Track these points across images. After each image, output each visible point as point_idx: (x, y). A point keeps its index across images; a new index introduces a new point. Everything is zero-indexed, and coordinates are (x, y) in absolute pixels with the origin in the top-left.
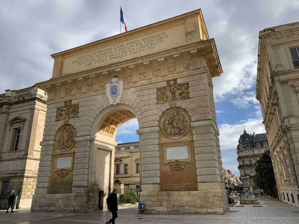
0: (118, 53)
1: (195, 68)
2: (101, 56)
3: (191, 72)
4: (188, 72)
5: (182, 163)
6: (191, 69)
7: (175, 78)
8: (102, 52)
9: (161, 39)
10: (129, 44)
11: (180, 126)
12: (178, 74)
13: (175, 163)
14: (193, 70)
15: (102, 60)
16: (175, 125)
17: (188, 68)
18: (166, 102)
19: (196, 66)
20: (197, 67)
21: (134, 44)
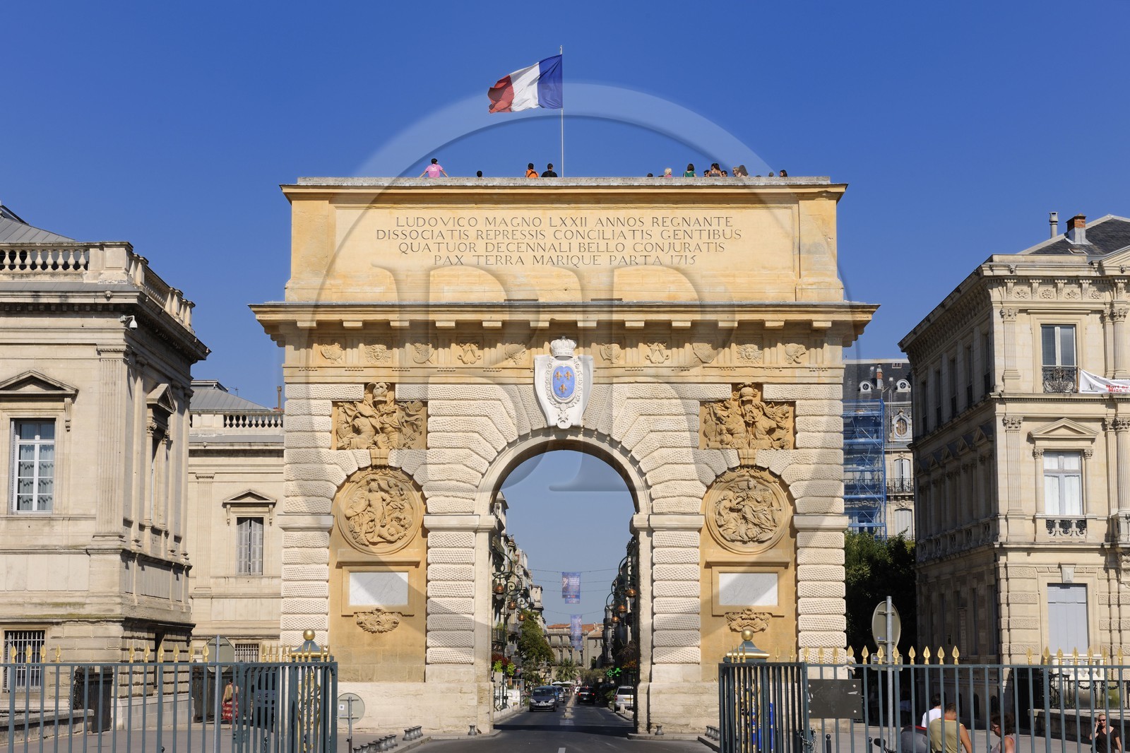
0: (565, 247)
1: (817, 366)
2: (500, 238)
3: (806, 373)
4: (798, 372)
5: (762, 617)
6: (807, 365)
7: (759, 380)
8: (503, 227)
9: (717, 236)
10: (605, 224)
11: (763, 522)
12: (768, 372)
13: (742, 613)
14: (811, 369)
15: (503, 255)
16: (749, 516)
17: (796, 359)
18: (729, 446)
19: (819, 360)
20: (823, 362)
21: (625, 229)
